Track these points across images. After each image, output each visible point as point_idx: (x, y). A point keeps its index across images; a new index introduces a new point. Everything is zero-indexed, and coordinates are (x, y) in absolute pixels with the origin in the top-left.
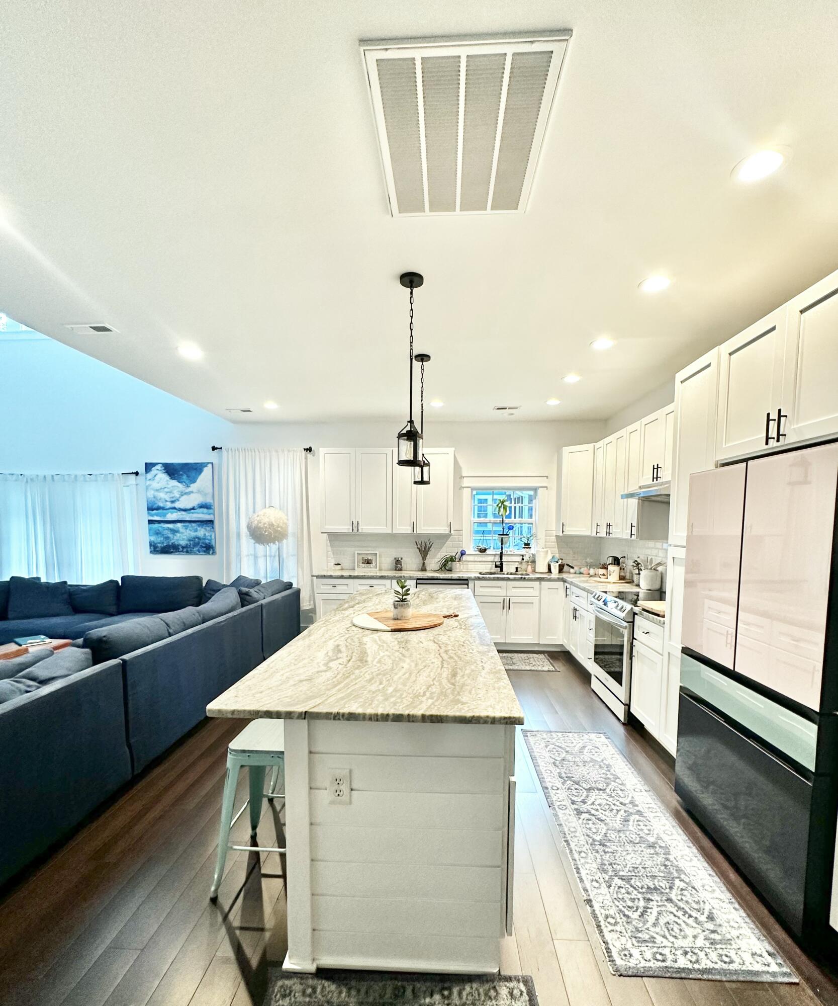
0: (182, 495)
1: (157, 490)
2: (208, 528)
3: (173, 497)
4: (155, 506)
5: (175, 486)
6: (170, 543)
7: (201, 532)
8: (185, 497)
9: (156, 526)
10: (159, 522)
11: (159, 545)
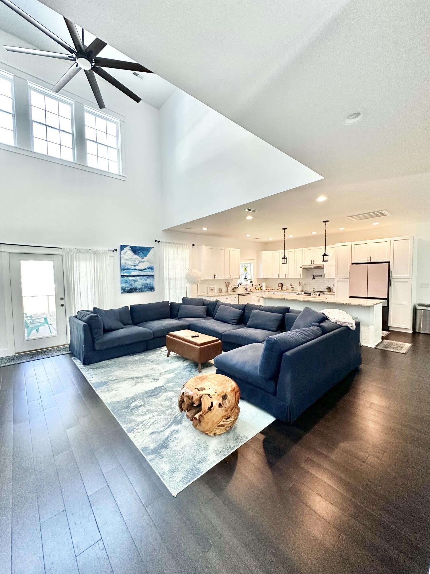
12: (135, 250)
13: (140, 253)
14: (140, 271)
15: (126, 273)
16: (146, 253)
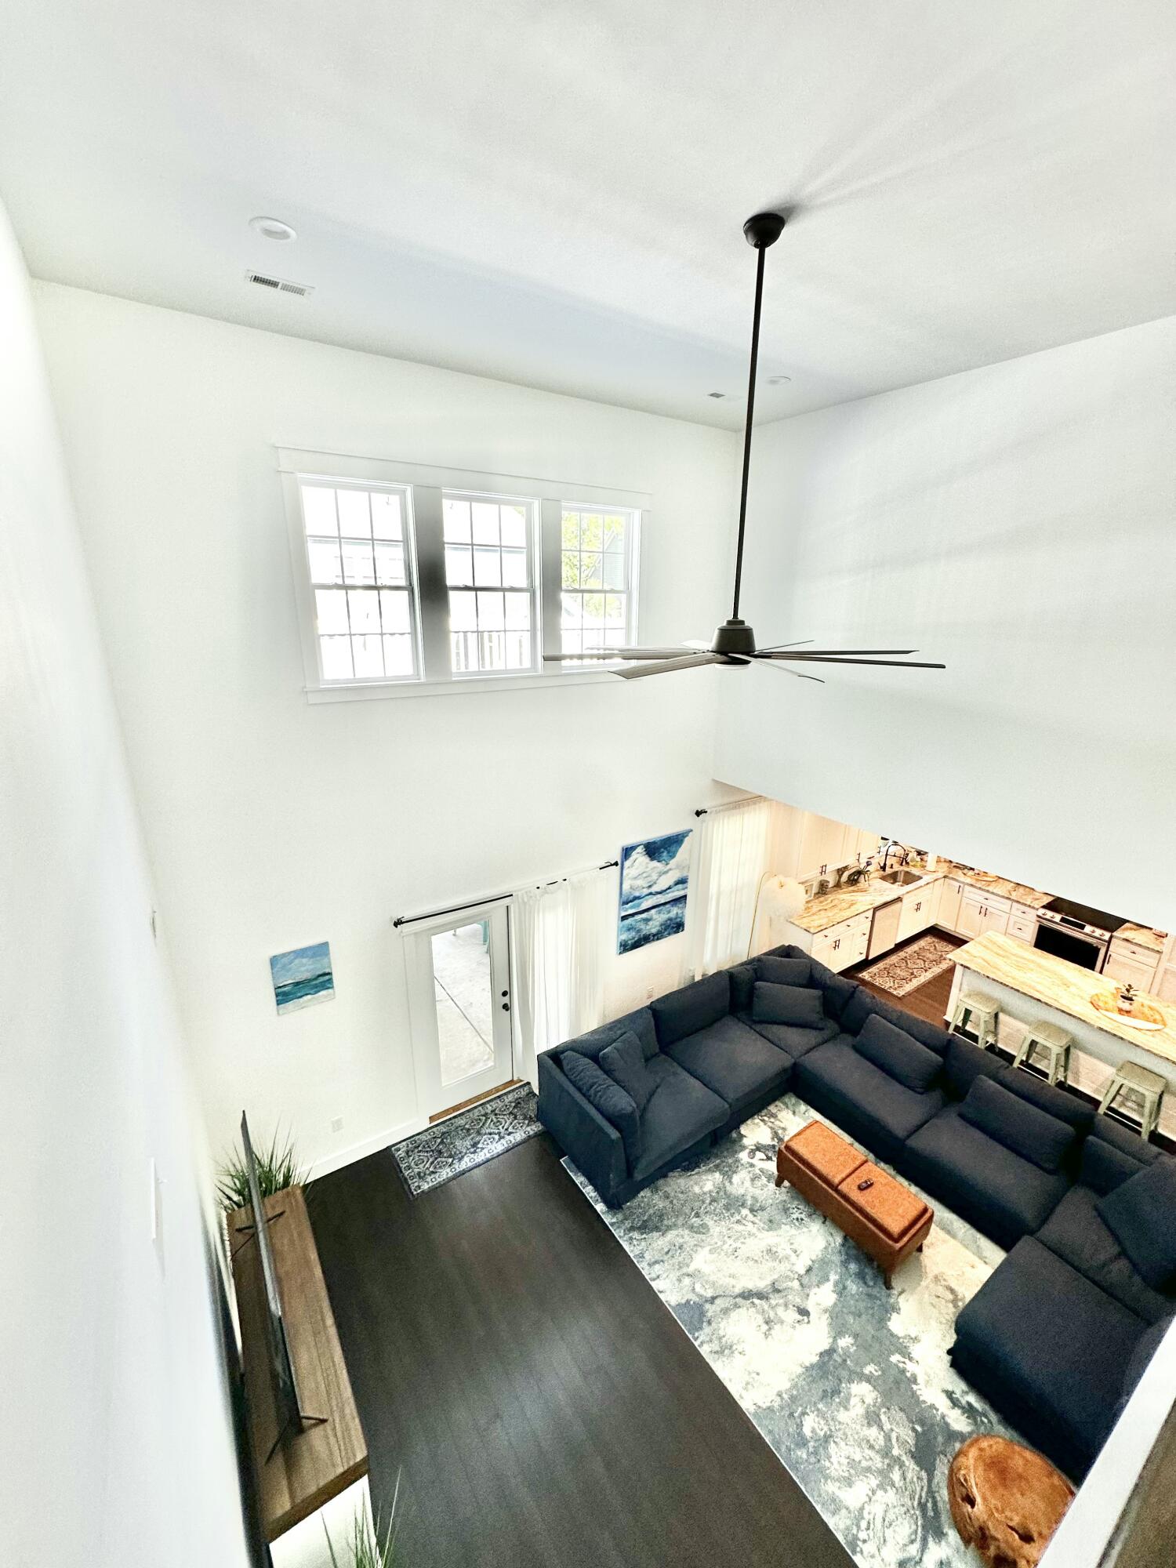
0: (660, 876)
1: (635, 878)
2: (680, 906)
3: (650, 882)
4: (631, 897)
5: (655, 868)
6: (642, 936)
7: (674, 911)
8: (664, 877)
9: (630, 921)
10: (632, 915)
11: (629, 942)
12: (654, 850)
13: (663, 852)
14: (659, 896)
15: (631, 908)
16: (674, 849)
